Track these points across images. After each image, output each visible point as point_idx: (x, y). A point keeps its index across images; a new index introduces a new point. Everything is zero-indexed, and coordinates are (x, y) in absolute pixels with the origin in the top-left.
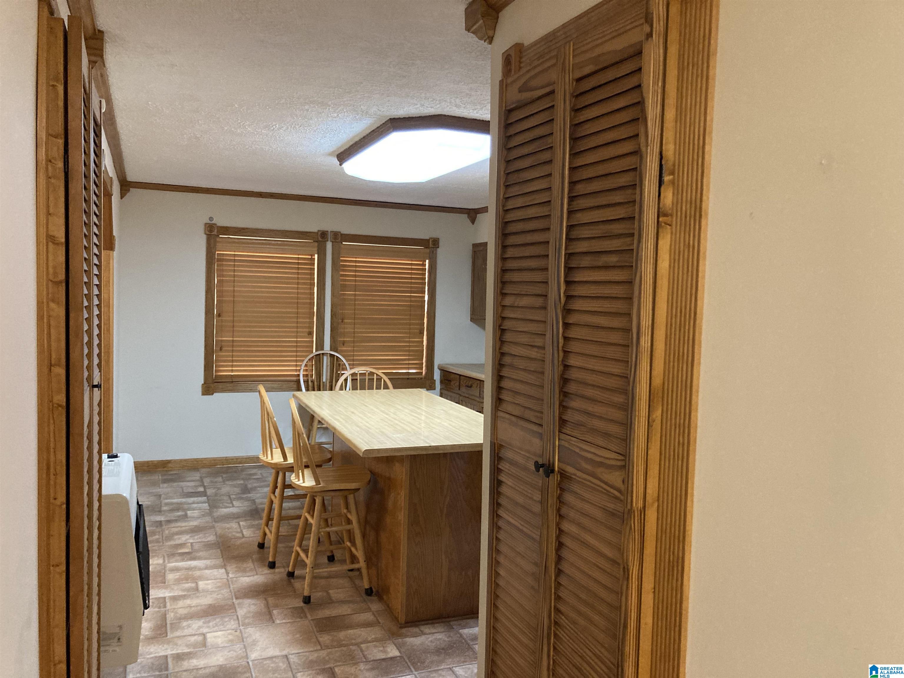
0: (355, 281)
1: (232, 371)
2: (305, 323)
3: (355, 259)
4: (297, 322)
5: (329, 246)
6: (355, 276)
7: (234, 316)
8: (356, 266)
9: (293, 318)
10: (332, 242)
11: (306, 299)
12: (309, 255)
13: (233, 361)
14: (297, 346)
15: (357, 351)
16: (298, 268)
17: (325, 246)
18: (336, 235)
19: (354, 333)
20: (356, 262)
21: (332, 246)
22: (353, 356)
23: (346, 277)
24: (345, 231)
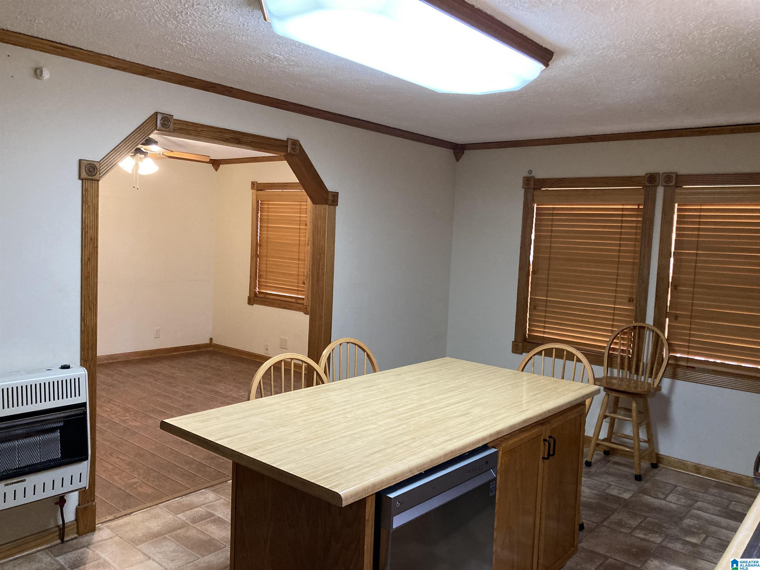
0: (698, 236)
1: (544, 333)
2: (626, 286)
3: (699, 207)
4: (617, 286)
5: (660, 192)
6: (699, 230)
7: (548, 274)
8: (700, 217)
9: (611, 279)
10: (665, 186)
11: (629, 257)
12: (635, 205)
13: (545, 322)
14: (614, 314)
15: (696, 330)
16: (622, 221)
17: (655, 194)
18: (668, 177)
19: (693, 305)
20: (701, 210)
21: (664, 191)
22: (690, 335)
23: (684, 231)
24: (683, 170)
